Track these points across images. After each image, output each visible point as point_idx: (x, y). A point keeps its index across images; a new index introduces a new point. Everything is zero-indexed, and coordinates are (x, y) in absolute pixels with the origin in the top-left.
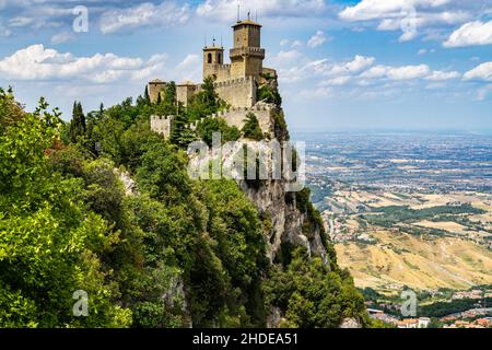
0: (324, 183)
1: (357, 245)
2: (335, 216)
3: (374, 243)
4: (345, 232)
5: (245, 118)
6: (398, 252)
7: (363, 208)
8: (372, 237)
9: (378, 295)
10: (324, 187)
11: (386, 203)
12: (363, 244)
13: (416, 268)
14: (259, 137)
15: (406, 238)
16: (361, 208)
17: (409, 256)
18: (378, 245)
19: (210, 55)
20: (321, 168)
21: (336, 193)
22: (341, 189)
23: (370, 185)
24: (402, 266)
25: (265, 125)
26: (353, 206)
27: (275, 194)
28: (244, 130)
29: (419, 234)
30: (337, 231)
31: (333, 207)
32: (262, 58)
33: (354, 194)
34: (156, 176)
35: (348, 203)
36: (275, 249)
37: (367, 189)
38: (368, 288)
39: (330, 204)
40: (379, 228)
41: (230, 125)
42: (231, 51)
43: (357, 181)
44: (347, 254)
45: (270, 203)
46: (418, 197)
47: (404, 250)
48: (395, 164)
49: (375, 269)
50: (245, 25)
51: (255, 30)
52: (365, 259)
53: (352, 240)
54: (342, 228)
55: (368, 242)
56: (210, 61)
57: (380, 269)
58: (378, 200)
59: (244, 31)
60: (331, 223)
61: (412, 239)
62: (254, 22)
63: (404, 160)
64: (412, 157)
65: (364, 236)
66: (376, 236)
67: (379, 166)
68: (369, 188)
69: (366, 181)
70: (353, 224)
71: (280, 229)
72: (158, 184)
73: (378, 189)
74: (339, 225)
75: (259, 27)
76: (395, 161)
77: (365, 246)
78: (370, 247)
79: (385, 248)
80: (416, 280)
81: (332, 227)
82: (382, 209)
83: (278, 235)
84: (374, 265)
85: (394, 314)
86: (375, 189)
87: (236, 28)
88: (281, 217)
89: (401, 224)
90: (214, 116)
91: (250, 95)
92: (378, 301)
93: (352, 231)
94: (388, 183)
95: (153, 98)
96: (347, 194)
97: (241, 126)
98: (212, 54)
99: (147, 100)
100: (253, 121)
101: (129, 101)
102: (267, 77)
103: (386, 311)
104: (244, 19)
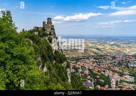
9: (69, 58)
13: (74, 54)
14: (51, 35)
17: (73, 52)
25: (52, 33)
32: (52, 23)
38: (67, 57)
41: (47, 33)
42: (47, 22)
44: (64, 52)
49: (68, 54)
62: (50, 18)
72: (36, 42)
80: (74, 56)
90: (44, 32)
91: (50, 29)
95: (35, 29)
97: (49, 33)
98: (44, 23)
99: (34, 29)
100: (50, 33)
101: (31, 29)
102: (52, 26)
103: (70, 60)
104: (49, 18)
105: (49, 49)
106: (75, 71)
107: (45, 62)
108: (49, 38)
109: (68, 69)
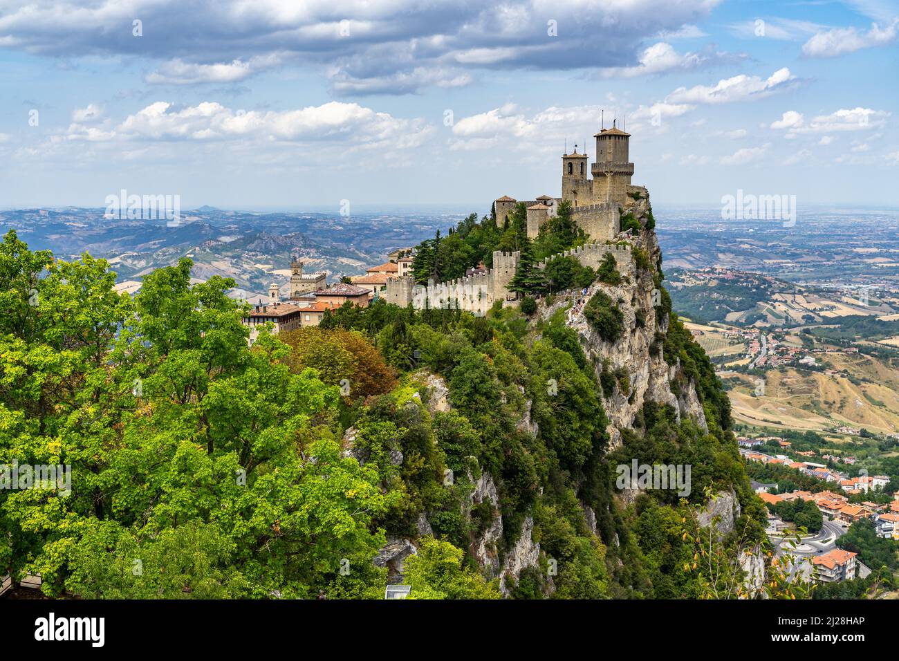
0: (756, 282)
1: (798, 371)
2: (770, 330)
3: (821, 369)
4: (782, 354)
5: (601, 258)
6: (855, 382)
7: (811, 318)
8: (819, 360)
9: (824, 442)
10: (757, 287)
11: (844, 311)
12: (807, 370)
13: (881, 404)
14: (615, 281)
15: (868, 363)
16: (809, 319)
17: (872, 389)
18: (829, 373)
19: (570, 165)
20: (754, 261)
21: (774, 297)
22: (781, 291)
23: (823, 286)
24: (861, 402)
25: (624, 265)
26: (797, 315)
27: (636, 346)
28: (599, 271)
29: (886, 357)
30: (771, 352)
31: (769, 316)
32: (631, 174)
33: (799, 298)
34: (467, 388)
35: (792, 313)
36: (636, 410)
37: (818, 291)
38: (810, 433)
39: (764, 312)
40: (832, 347)
41: (584, 265)
42: (593, 165)
43: (806, 280)
44: (783, 384)
45: (629, 357)
46: (890, 304)
47: (864, 380)
48: (860, 256)
49: (823, 406)
50: (610, 136)
51: (622, 141)
52: (809, 391)
53: (792, 365)
54: (778, 347)
55: (813, 368)
56: (571, 172)
57: (830, 405)
58: (832, 308)
59: (609, 143)
60: (764, 342)
61: (877, 365)
62: (621, 129)
63: (874, 250)
64: (884, 246)
65: (809, 360)
66: (826, 359)
67: (838, 258)
68: (822, 291)
69: (819, 279)
70: (794, 342)
71: (642, 386)
72: (468, 395)
73: (835, 291)
74: (775, 343)
75: (627, 137)
76: (860, 250)
77: (809, 374)
78: (817, 376)
79: (837, 376)
80: (881, 421)
81: (765, 346)
82: (839, 320)
83: (640, 392)
84: (822, 399)
85: (840, 469)
86: (829, 291)
87: (599, 138)
88: (645, 372)
89: (863, 342)
90: (566, 253)
91: (612, 224)
92: (822, 450)
93: (791, 353)
94: (850, 282)
95: (500, 223)
96: (789, 298)
97: (596, 267)
98: (573, 164)
99: (493, 222)
100: (610, 263)
101: (473, 217)
102: (636, 197)
103: (830, 465)
104: (609, 128)
105: (573, 408)
106: (865, 572)
107: (521, 509)
108: (592, 303)
109: (742, 558)
